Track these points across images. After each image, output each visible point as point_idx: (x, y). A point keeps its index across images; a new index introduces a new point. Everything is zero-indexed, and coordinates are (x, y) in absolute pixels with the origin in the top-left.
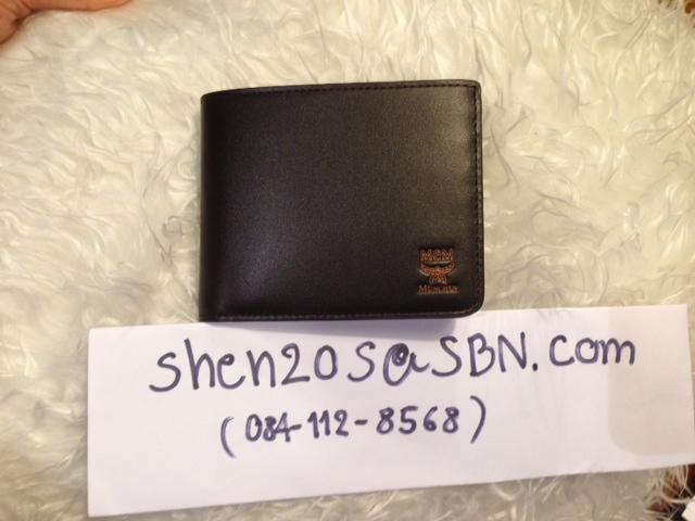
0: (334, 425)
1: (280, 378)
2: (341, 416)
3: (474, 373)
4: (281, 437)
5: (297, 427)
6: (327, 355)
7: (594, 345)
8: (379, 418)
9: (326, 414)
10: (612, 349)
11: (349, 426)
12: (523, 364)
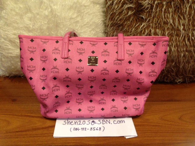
0: (84, 129)
1: (78, 124)
2: (86, 128)
3: (103, 124)
4: (78, 130)
5: (80, 129)
6: (84, 122)
7: (119, 121)
8: (90, 129)
9: (83, 128)
10: (122, 122)
11: (86, 129)
12: (110, 123)
